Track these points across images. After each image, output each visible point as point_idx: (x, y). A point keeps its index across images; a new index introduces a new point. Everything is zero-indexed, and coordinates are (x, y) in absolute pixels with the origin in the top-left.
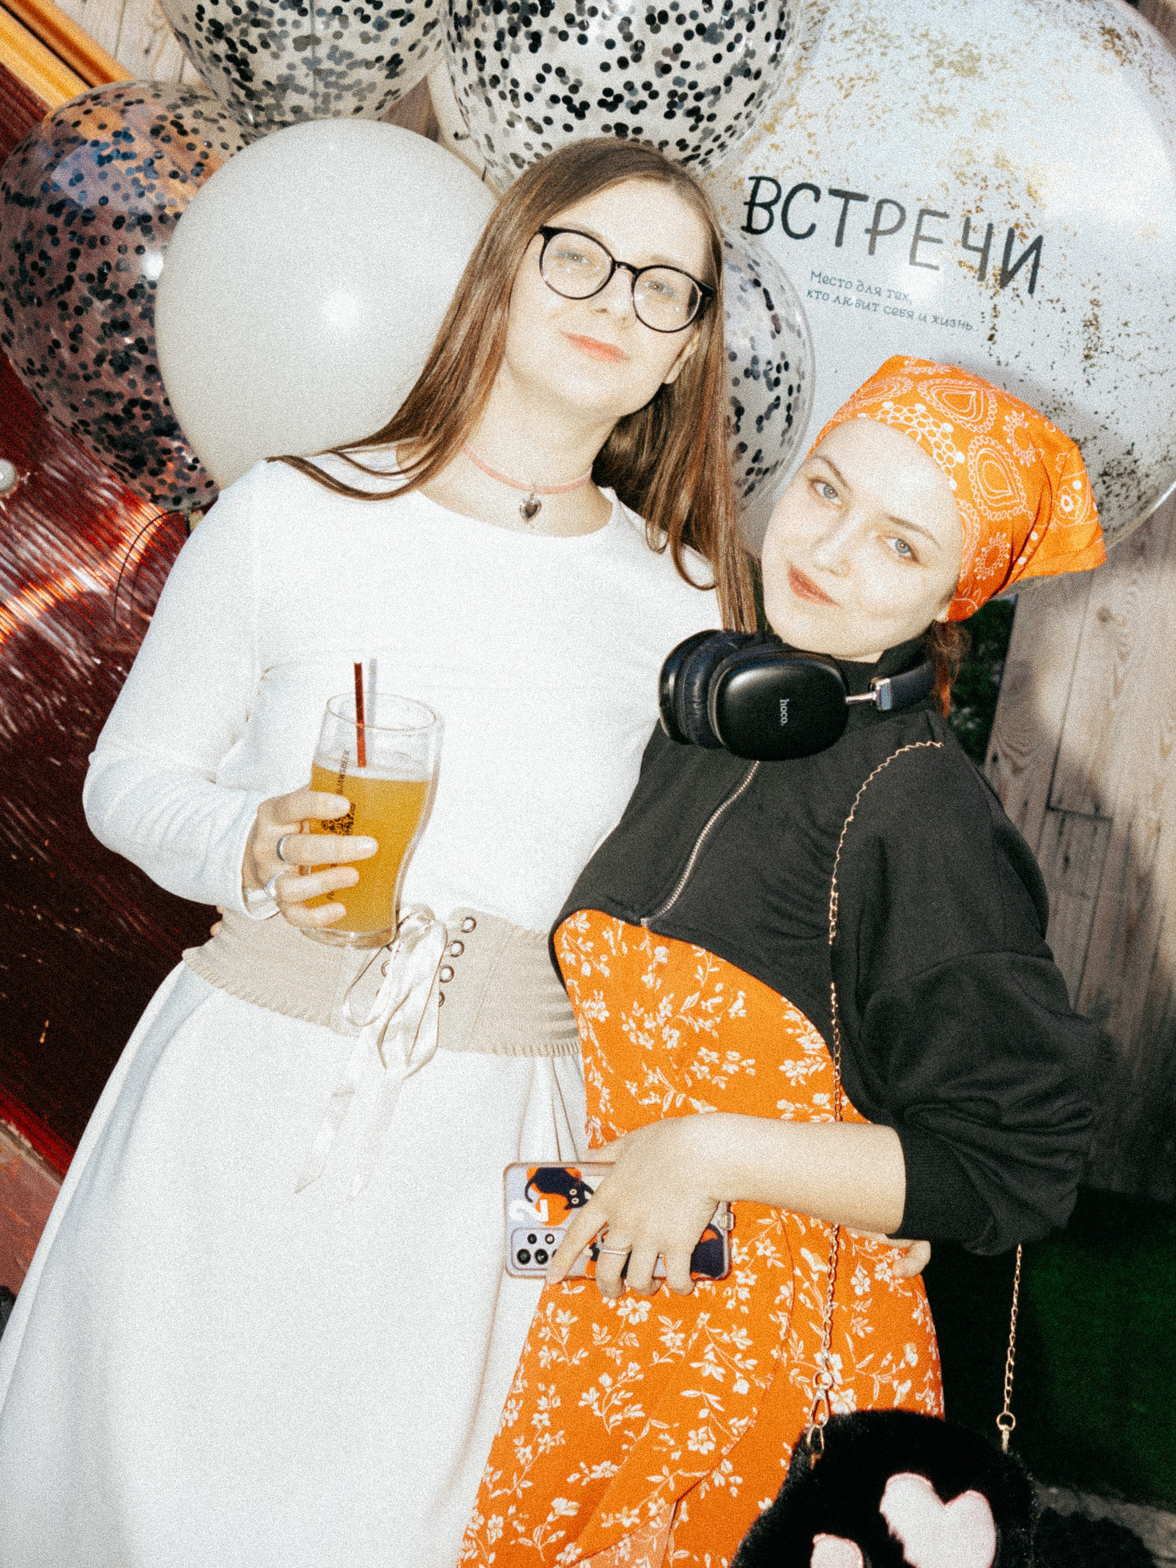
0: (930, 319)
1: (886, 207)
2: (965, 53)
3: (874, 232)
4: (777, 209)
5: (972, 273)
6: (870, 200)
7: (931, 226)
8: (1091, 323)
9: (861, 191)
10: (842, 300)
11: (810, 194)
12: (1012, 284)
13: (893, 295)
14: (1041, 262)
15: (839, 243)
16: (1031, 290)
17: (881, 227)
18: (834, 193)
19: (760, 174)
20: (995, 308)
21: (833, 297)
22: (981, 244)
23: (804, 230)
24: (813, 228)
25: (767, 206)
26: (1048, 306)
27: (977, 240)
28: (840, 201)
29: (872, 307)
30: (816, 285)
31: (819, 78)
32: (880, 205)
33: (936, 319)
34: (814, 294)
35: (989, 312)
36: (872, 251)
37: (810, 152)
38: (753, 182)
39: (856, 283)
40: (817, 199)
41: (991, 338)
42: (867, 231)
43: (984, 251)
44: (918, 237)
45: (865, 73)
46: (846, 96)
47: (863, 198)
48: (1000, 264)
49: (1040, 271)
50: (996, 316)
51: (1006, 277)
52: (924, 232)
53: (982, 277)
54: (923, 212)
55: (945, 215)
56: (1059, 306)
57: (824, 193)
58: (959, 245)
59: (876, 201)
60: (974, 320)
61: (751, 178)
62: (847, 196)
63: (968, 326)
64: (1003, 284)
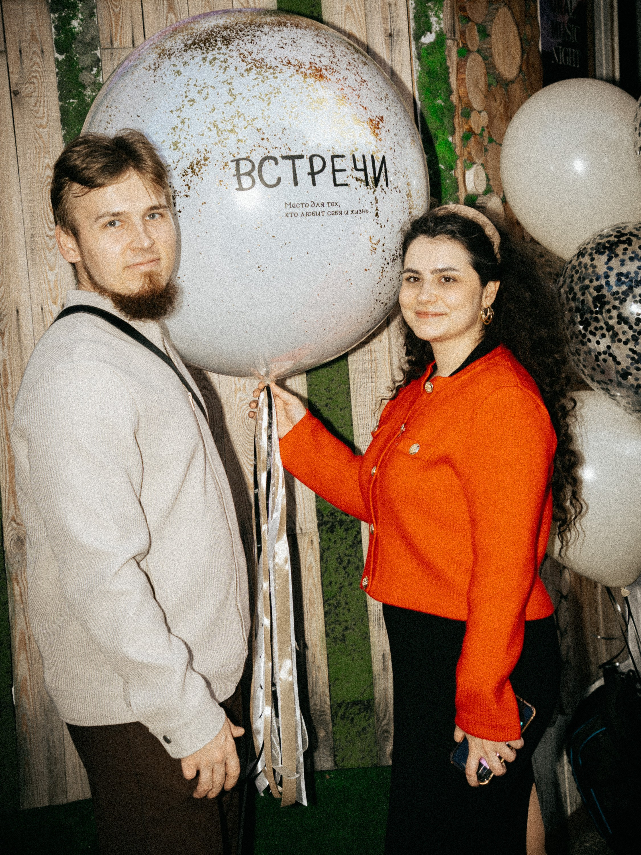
0: (350, 212)
1: (314, 159)
2: (313, 68)
3: (312, 174)
4: (255, 174)
5: (363, 183)
6: (305, 157)
7: (339, 164)
8: (409, 195)
9: (299, 153)
10: (305, 214)
11: (272, 162)
12: (379, 184)
13: (330, 205)
14: (388, 170)
15: (296, 183)
16: (387, 185)
17: (316, 170)
18: (284, 158)
19: (237, 157)
20: (376, 198)
21: (300, 214)
22: (362, 167)
23: (274, 182)
24: (279, 179)
25: (249, 174)
26: (394, 190)
27: (360, 165)
28: (290, 162)
29: (321, 214)
30: (289, 210)
31: (247, 97)
32: (311, 159)
33: (352, 211)
34: (289, 215)
35: (374, 201)
36: (314, 184)
37: (263, 139)
38: (234, 163)
39: (310, 204)
40: (277, 163)
41: (377, 215)
42: (309, 174)
43: (365, 170)
44: (334, 171)
45: (271, 90)
46: (268, 104)
47: (301, 157)
48: (372, 175)
49: (388, 173)
50: (377, 203)
51: (376, 181)
52: (337, 167)
53: (367, 184)
54: (333, 157)
55: (343, 156)
56: (398, 190)
57: (280, 159)
58: (354, 170)
59: (308, 157)
60: (368, 207)
61: (232, 161)
62: (293, 158)
63: (366, 211)
64: (376, 185)
